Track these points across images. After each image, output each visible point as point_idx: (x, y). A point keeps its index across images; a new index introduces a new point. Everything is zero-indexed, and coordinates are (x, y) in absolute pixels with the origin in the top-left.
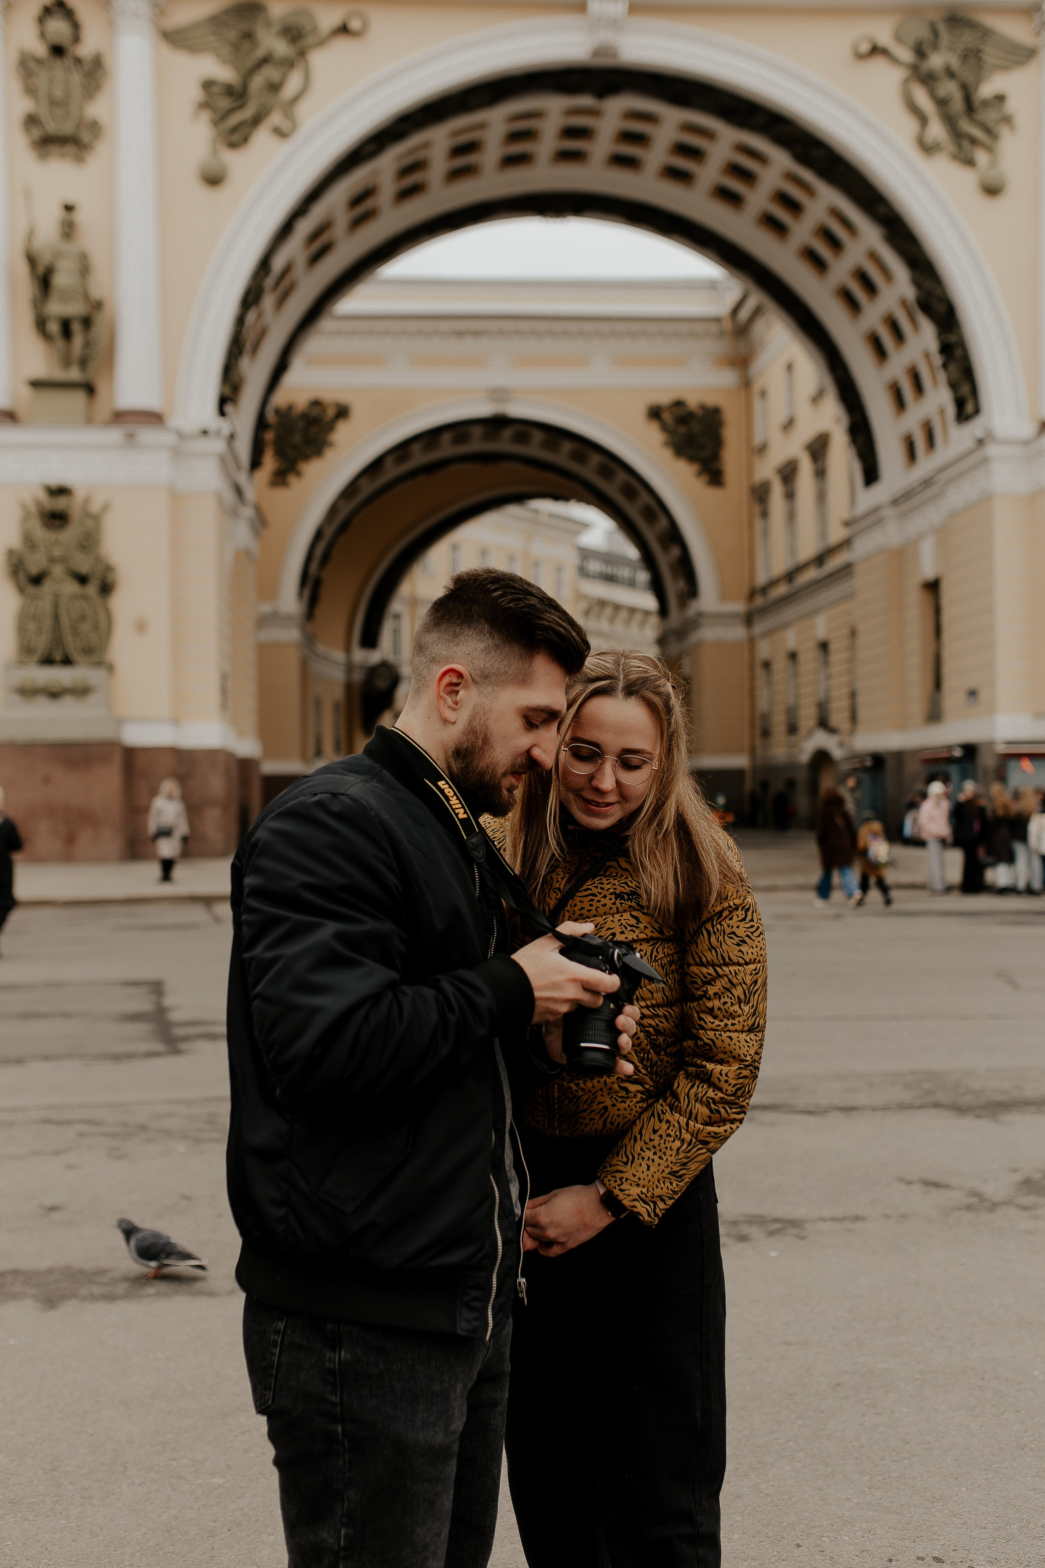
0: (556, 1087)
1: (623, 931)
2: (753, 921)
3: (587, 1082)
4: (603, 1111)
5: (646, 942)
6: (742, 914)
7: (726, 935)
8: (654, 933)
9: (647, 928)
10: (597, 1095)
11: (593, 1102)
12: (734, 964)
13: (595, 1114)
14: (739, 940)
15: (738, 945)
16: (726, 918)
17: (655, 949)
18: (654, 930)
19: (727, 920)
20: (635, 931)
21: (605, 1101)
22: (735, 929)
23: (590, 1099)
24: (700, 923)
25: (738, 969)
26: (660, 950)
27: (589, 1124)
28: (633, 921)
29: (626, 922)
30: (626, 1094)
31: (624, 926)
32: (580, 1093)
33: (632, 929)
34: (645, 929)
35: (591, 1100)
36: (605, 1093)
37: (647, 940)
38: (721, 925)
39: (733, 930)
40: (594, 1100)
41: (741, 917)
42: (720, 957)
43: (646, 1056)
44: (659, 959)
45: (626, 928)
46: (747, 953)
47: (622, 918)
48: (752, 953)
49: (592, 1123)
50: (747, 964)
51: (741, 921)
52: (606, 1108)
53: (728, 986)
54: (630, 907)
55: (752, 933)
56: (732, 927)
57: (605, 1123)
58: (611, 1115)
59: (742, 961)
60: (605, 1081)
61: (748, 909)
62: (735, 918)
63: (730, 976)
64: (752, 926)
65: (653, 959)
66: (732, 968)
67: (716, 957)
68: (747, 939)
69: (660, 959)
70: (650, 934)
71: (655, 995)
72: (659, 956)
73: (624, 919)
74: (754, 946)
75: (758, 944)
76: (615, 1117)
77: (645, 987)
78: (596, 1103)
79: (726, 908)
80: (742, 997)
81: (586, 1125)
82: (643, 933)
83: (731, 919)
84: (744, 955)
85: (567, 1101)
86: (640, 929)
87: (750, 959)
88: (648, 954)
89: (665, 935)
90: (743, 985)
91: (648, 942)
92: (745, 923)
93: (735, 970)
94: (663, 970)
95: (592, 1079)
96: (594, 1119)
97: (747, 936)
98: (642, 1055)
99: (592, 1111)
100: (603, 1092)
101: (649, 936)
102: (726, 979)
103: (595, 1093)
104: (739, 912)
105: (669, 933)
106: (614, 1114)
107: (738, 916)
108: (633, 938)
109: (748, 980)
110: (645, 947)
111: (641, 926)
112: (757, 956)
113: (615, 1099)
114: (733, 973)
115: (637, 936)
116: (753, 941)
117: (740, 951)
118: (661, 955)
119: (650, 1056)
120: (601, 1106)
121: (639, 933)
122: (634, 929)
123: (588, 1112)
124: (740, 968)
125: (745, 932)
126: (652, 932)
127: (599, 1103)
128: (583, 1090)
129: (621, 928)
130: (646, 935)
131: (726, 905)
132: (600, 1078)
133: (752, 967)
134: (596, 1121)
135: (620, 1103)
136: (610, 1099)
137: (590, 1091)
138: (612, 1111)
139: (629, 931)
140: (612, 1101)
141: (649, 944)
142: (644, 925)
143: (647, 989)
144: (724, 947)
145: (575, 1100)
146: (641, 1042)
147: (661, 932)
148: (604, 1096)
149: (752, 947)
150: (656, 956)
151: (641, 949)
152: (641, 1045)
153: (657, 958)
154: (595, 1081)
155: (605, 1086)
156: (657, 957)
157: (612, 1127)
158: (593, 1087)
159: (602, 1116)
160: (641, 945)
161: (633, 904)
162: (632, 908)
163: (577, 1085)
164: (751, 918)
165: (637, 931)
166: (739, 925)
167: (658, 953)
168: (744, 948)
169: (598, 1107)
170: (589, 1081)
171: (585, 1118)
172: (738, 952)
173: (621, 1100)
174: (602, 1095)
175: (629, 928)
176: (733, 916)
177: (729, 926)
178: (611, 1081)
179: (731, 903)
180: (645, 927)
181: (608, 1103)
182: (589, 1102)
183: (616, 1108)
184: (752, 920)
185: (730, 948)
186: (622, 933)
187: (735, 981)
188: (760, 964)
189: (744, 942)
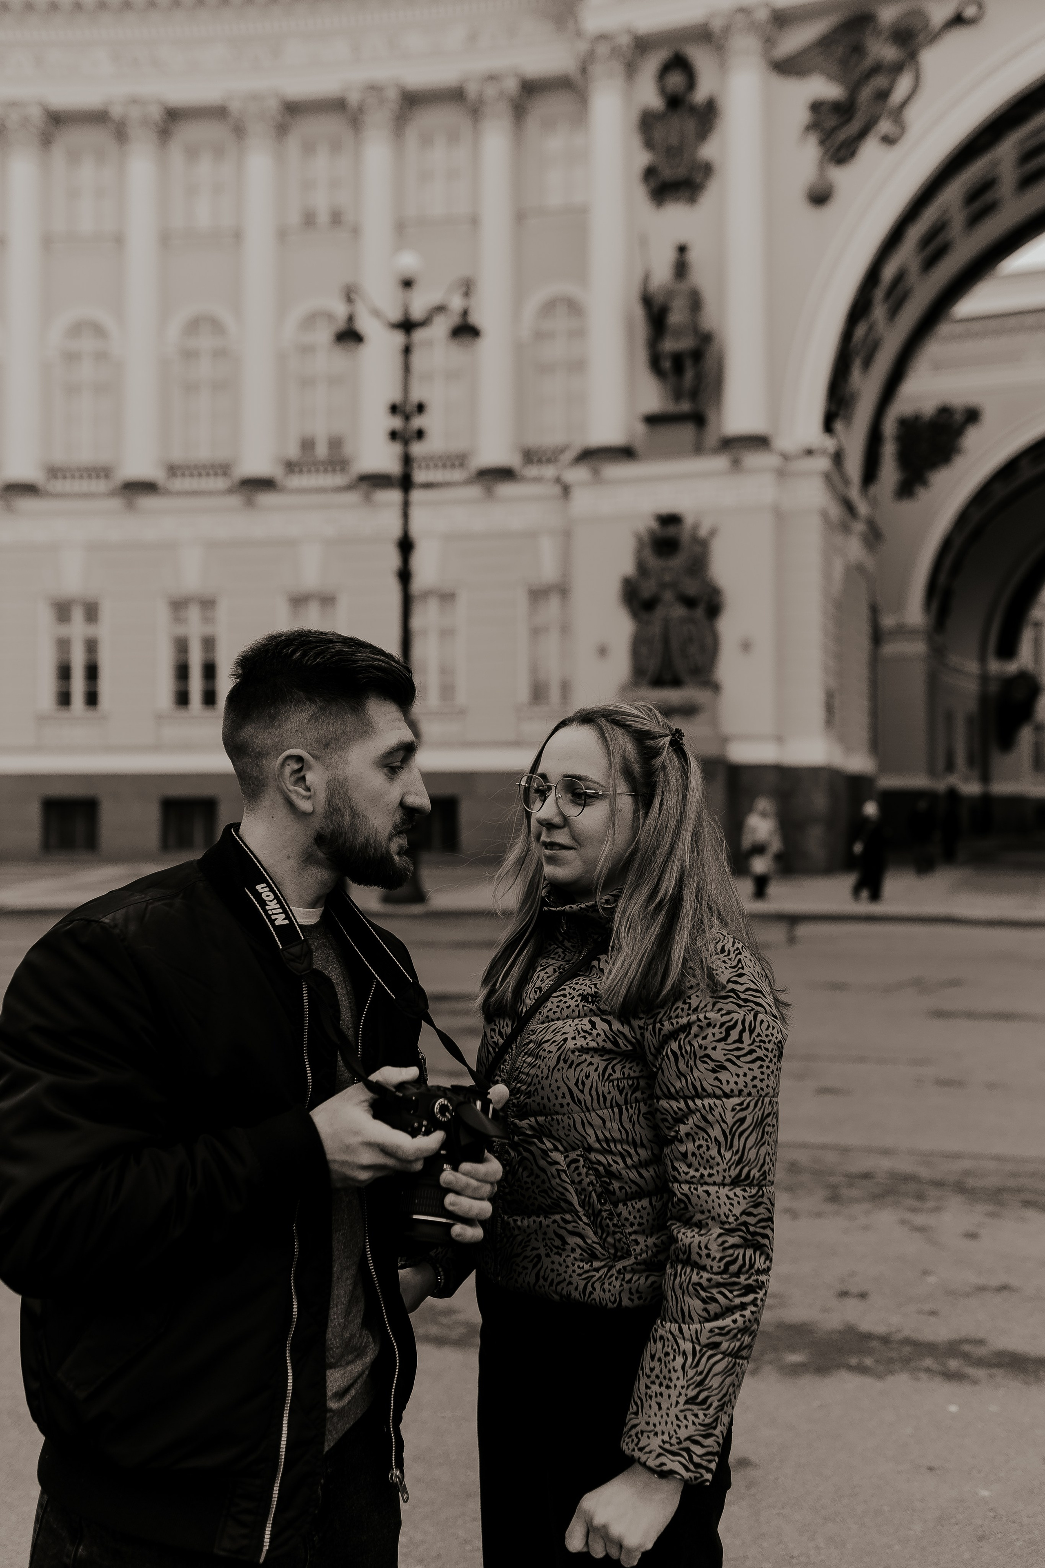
0: (500, 1222)
1: (575, 1036)
2: (742, 1042)
3: (524, 1220)
4: (536, 1259)
5: (599, 1055)
6: (721, 1033)
7: (698, 1058)
8: (606, 1042)
9: (600, 1035)
10: (531, 1238)
11: (528, 1246)
12: (709, 1096)
13: (528, 1262)
14: (715, 1065)
15: (714, 1071)
16: (696, 1036)
17: (610, 1067)
18: (606, 1039)
19: (699, 1039)
20: (587, 1038)
21: (539, 1248)
22: (709, 1051)
23: (524, 1241)
24: (661, 1037)
25: (714, 1103)
26: (618, 1068)
27: (522, 1273)
28: (588, 1027)
29: (581, 1027)
30: (562, 1245)
31: (578, 1032)
32: (516, 1232)
33: (585, 1036)
34: (597, 1037)
35: (525, 1243)
36: (540, 1238)
37: (599, 1051)
38: (691, 1045)
39: (707, 1052)
40: (528, 1243)
41: (718, 1037)
42: (690, 1086)
43: (587, 1199)
44: (615, 1079)
45: (579, 1033)
46: (728, 1082)
47: (580, 1023)
48: (736, 1083)
49: (525, 1272)
50: (727, 1096)
51: (719, 1041)
52: (539, 1256)
53: (703, 1124)
54: (591, 1010)
55: (738, 1057)
56: (706, 1048)
57: (537, 1275)
58: (544, 1267)
59: (719, 1092)
60: (541, 1221)
61: (734, 1026)
62: (710, 1038)
63: (703, 1111)
64: (738, 1049)
65: (606, 1077)
66: (706, 1102)
67: (685, 1086)
68: (728, 1065)
69: (618, 1079)
70: (601, 1044)
71: (608, 1124)
72: (615, 1076)
73: (581, 1024)
74: (741, 1074)
75: (747, 1071)
76: (548, 1271)
77: (594, 1110)
78: (529, 1248)
79: (694, 1022)
80: (721, 1139)
81: (520, 1273)
82: (594, 1041)
83: (704, 1038)
84: (722, 1084)
85: (505, 1240)
86: (593, 1037)
87: (732, 1091)
88: (601, 1069)
89: (621, 1048)
90: (722, 1124)
91: (601, 1056)
92: (725, 1044)
93: (709, 1103)
94: (621, 1094)
95: (529, 1217)
96: (527, 1268)
97: (729, 1060)
98: (583, 1197)
99: (526, 1257)
100: (538, 1235)
101: (600, 1047)
102: (698, 1114)
103: (529, 1234)
104: (716, 1030)
105: (626, 1046)
106: (547, 1268)
107: (714, 1035)
108: (581, 1045)
109: (730, 1118)
110: (597, 1060)
111: (595, 1032)
112: (746, 1087)
113: (550, 1248)
114: (707, 1107)
115: (587, 1044)
116: (739, 1067)
117: (717, 1079)
118: (618, 1075)
119: (591, 1201)
120: (535, 1252)
121: (590, 1041)
122: (587, 1035)
123: (522, 1257)
124: (718, 1102)
125: (725, 1055)
126: (604, 1041)
127: (533, 1249)
128: (519, 1228)
129: (575, 1033)
130: (597, 1043)
131: (694, 1017)
132: (537, 1217)
133: (736, 1100)
134: (529, 1271)
135: (555, 1254)
136: (544, 1246)
137: (525, 1231)
138: (546, 1262)
139: (580, 1037)
140: (546, 1250)
141: (602, 1059)
142: (597, 1032)
143: (596, 1113)
144: (696, 1073)
145: (511, 1239)
146: (582, 1180)
147: (615, 1043)
148: (538, 1241)
149: (738, 1076)
150: (610, 1075)
151: (591, 1062)
152: (582, 1183)
153: (611, 1077)
154: (531, 1220)
155: (540, 1229)
156: (613, 1076)
157: (545, 1283)
158: (528, 1226)
159: (535, 1266)
160: (592, 1057)
161: (594, 1007)
162: (592, 1012)
163: (515, 1221)
164: (737, 1037)
165: (589, 1038)
166: (716, 1047)
167: (614, 1071)
168: (723, 1076)
169: (531, 1253)
170: (526, 1218)
171: (518, 1265)
172: (714, 1079)
173: (556, 1251)
174: (536, 1239)
175: (582, 1034)
176: (708, 1034)
177: (701, 1047)
178: (547, 1223)
179: (701, 1016)
180: (598, 1034)
181: (542, 1251)
182: (523, 1244)
183: (549, 1260)
184: (740, 1040)
185: (702, 1075)
186: (574, 1038)
187: (710, 1118)
188: (750, 1098)
189: (725, 1068)
